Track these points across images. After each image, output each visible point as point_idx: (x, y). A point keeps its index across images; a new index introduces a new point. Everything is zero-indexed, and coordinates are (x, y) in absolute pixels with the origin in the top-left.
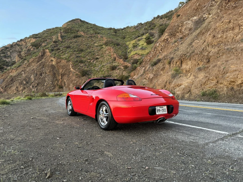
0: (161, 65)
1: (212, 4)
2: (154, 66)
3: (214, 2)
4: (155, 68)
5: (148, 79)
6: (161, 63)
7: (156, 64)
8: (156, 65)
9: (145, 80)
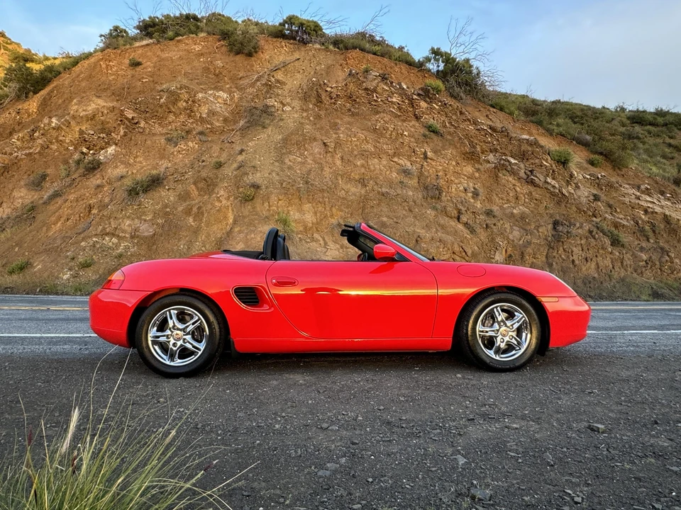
0: (172, 198)
1: (270, 81)
2: (141, 195)
3: (273, 80)
4: (149, 202)
5: (132, 237)
6: (168, 190)
7: (146, 191)
8: (150, 194)
9: (115, 240)
